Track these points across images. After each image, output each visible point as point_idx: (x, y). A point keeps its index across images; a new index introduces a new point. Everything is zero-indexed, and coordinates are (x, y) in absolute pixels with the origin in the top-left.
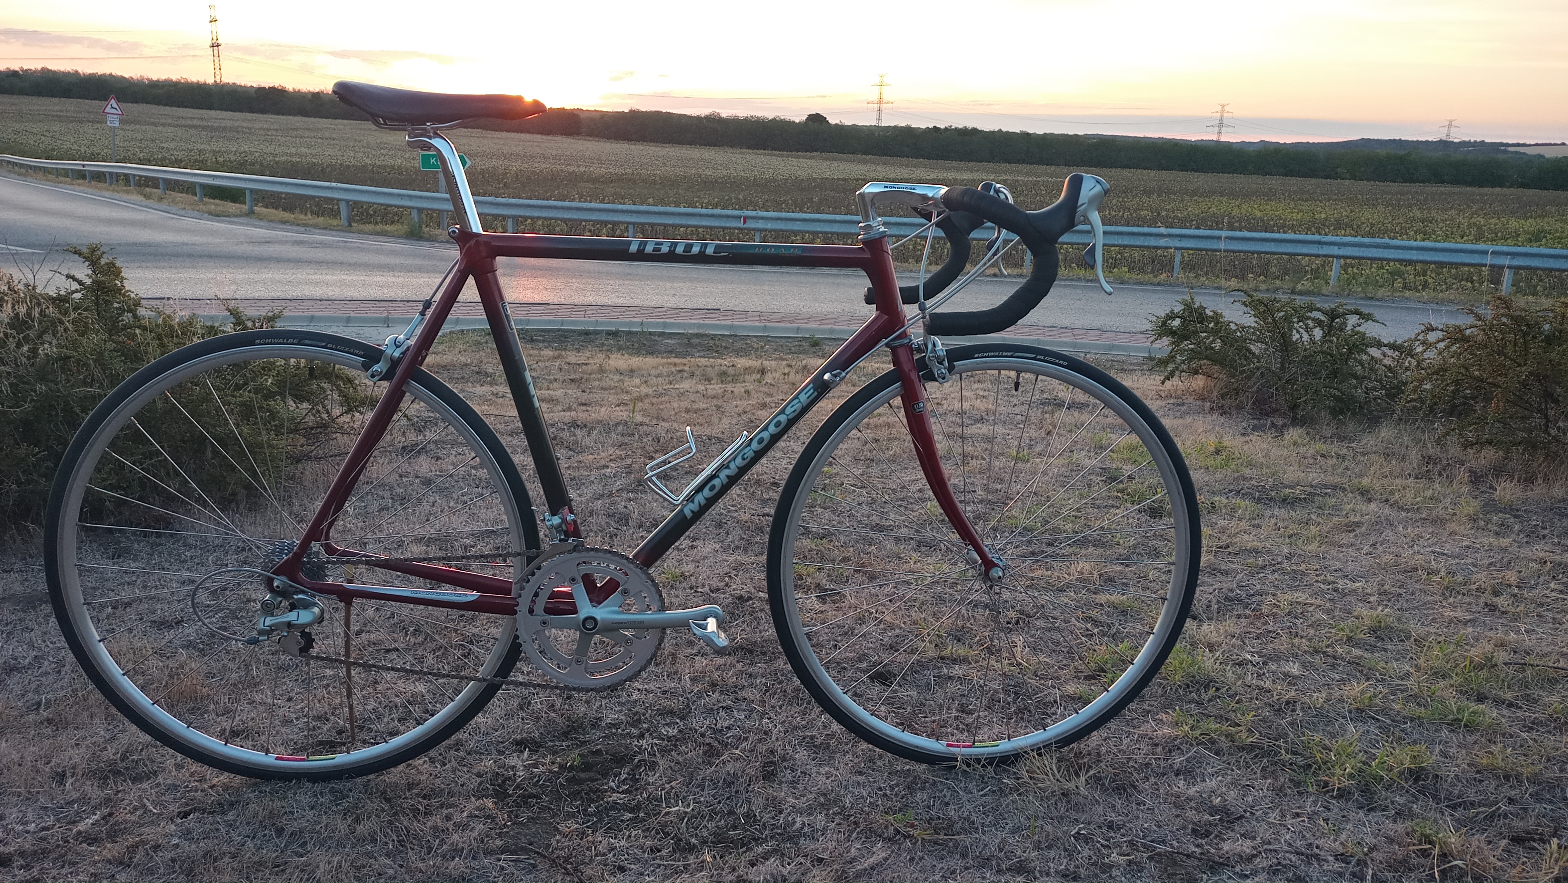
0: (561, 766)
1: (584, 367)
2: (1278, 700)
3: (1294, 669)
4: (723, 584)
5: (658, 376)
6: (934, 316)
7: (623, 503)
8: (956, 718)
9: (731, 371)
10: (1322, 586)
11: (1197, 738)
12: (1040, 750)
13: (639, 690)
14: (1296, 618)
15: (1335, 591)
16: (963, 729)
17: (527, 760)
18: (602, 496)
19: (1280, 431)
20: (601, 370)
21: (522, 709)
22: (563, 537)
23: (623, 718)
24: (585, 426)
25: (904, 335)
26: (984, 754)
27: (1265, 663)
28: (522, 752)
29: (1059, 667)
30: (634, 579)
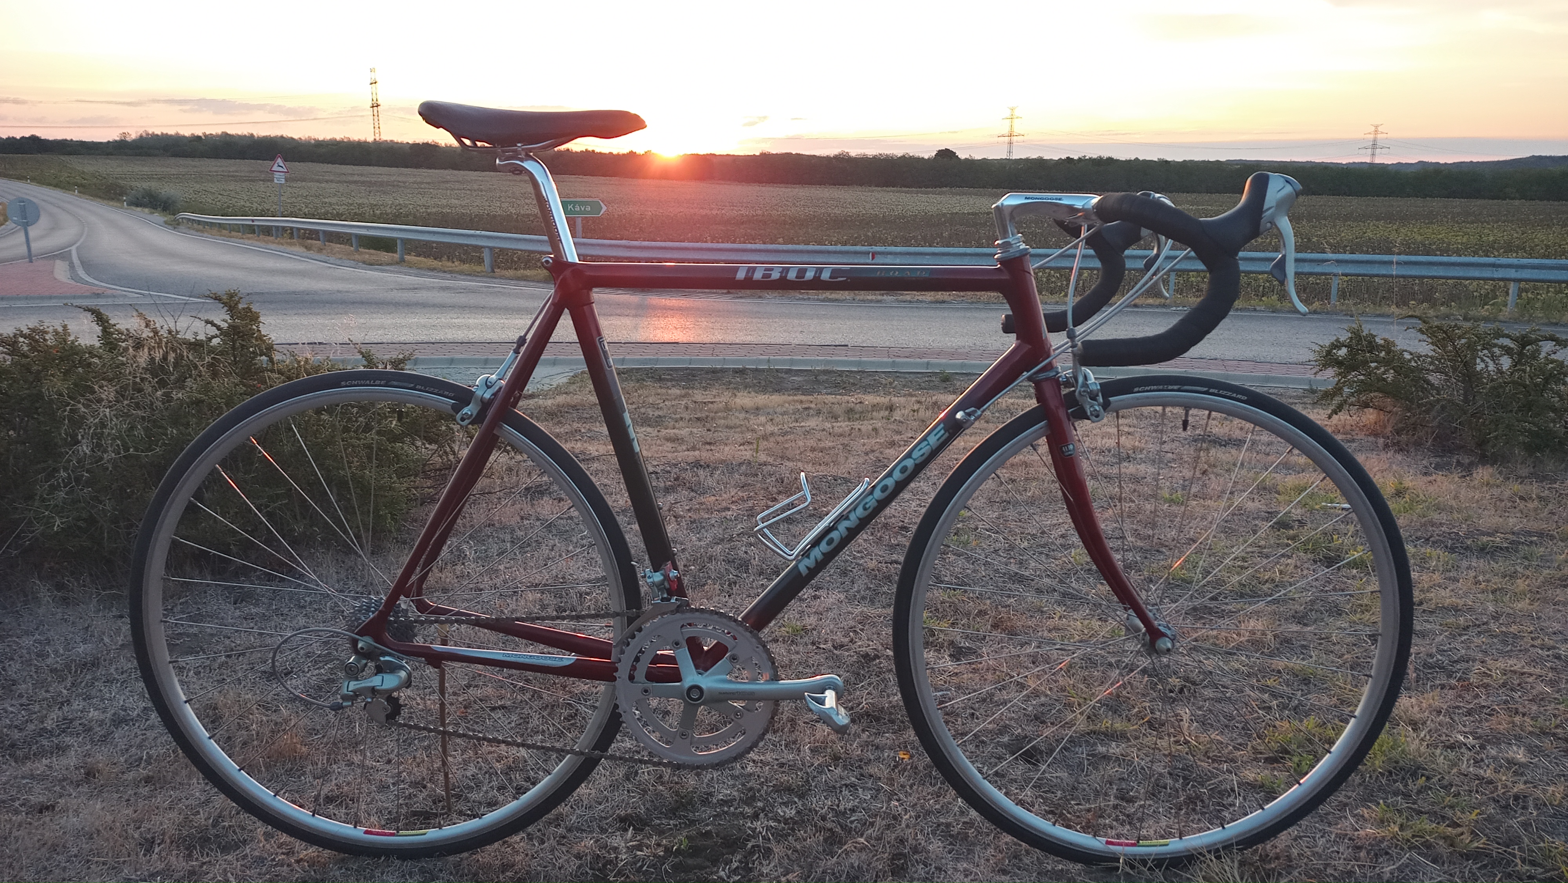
0: (668, 850)
1: (710, 405)
2: (1504, 793)
3: (1520, 755)
4: (847, 640)
5: (783, 414)
6: (1087, 344)
7: (743, 549)
8: (1115, 807)
9: (858, 408)
10: (1540, 652)
11: (1408, 840)
12: (1220, 850)
13: (754, 761)
14: (1512, 690)
15: (1556, 658)
16: (1124, 821)
17: (631, 841)
18: (722, 540)
19: (1467, 470)
20: (727, 409)
21: (628, 780)
22: (665, 596)
23: (735, 793)
24: (708, 466)
25: (1050, 367)
26: (1151, 855)
27: (1483, 747)
28: (626, 830)
29: (1234, 747)
30: (744, 645)
